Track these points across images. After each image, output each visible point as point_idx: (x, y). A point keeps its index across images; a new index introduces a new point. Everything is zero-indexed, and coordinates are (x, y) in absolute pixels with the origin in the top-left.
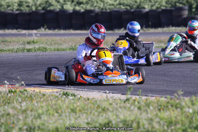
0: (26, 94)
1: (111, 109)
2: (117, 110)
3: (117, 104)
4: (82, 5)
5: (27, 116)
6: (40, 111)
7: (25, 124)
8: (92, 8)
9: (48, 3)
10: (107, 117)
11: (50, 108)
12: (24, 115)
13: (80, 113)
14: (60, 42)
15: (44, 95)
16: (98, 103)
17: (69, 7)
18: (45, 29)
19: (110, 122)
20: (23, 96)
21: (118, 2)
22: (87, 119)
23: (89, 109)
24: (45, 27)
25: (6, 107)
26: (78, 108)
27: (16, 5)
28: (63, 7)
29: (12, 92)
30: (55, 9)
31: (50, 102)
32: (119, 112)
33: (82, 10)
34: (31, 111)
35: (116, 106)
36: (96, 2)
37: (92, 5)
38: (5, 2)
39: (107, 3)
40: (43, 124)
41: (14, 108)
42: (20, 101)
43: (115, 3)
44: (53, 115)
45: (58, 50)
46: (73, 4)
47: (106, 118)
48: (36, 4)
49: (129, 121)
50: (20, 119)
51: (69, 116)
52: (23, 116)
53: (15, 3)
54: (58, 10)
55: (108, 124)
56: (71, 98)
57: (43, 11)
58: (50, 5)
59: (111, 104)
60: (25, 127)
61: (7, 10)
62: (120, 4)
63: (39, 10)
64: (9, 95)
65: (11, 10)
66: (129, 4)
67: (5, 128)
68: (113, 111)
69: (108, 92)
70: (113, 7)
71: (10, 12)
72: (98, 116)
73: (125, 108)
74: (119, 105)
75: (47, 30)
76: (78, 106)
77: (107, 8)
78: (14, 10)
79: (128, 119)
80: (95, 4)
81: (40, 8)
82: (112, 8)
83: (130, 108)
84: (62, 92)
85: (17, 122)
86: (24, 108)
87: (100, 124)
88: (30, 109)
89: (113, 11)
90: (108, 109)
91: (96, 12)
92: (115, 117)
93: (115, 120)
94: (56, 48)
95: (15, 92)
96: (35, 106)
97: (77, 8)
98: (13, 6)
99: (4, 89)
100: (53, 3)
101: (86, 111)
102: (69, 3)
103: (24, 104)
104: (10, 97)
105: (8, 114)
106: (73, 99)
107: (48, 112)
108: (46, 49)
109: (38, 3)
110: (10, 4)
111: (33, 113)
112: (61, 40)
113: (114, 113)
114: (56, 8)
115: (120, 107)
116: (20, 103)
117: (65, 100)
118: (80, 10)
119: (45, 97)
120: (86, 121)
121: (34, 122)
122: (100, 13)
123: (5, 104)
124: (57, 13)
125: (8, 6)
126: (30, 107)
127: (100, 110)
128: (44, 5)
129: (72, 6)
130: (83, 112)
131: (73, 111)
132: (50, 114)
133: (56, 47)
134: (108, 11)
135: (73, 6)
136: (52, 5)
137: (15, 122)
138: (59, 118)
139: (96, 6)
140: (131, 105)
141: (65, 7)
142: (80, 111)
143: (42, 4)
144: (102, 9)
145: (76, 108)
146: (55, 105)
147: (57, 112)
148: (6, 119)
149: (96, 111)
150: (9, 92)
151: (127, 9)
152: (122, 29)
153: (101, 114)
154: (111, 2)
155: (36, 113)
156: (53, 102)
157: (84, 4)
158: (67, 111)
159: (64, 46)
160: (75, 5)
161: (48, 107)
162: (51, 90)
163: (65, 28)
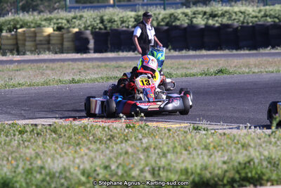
0: (147, 129)
1: (252, 145)
2: (261, 145)
3: (260, 139)
4: (216, 18)
5: (149, 155)
6: (165, 149)
7: (147, 165)
8: (230, 22)
9: (172, 17)
10: (248, 154)
11: (177, 144)
12: (146, 154)
13: (214, 150)
14: (188, 66)
15: (169, 130)
16: (237, 138)
17: (200, 22)
18: (170, 50)
19: (252, 160)
20: (143, 131)
21: (262, 13)
22: (224, 157)
23: (225, 146)
24: (170, 47)
25: (124, 145)
26: (212, 145)
27: (133, 20)
28: (192, 22)
29: (130, 127)
30: (181, 25)
31: (177, 138)
32: (263, 148)
33: (217, 25)
34: (154, 149)
35: (259, 141)
36: (234, 14)
37: (230, 18)
38: (119, 17)
39: (248, 15)
40: (169, 164)
41: (132, 146)
42: (140, 137)
43: (260, 15)
44: (181, 153)
45: (186, 76)
46: (205, 17)
47: (246, 155)
48: (157, 19)
49: (275, 159)
50: (141, 159)
51: (202, 154)
52: (144, 155)
53: (131, 17)
54: (186, 25)
55: (249, 162)
56: (204, 132)
57: (166, 28)
58: (176, 19)
59: (253, 139)
60: (147, 169)
61: (120, 27)
62: (266, 16)
63: (162, 26)
64: (127, 131)
65: (126, 27)
66: (277, 15)
67: (123, 170)
68: (255, 147)
69: (249, 125)
70: (256, 19)
71: (124, 29)
72: (237, 153)
73: (270, 143)
74: (262, 140)
75: (172, 51)
76: (212, 142)
77: (249, 21)
78: (130, 27)
79: (273, 157)
80: (234, 17)
81: (162, 23)
82: (256, 21)
83: (276, 143)
84: (192, 127)
85: (138, 162)
86: (145, 145)
87: (240, 163)
88: (153, 147)
89: (257, 25)
90: (249, 145)
91: (235, 27)
92: (258, 154)
93: (257, 158)
94: (184, 74)
95: (134, 127)
96: (159, 143)
97: (211, 22)
98: (129, 21)
99: (120, 125)
100: (179, 17)
101: (223, 148)
102: (201, 16)
103: (145, 141)
104: (128, 133)
105: (126, 153)
106: (206, 135)
107: (175, 150)
108: (171, 74)
109: (161, 17)
110: (125, 19)
111: (156, 151)
112: (190, 63)
113: (257, 149)
114: (183, 22)
115: (264, 142)
116: (141, 140)
117: (195, 136)
118: (214, 24)
119: (171, 132)
120: (222, 159)
121: (158, 162)
122: (239, 28)
123: (122, 142)
124: (185, 29)
125: (123, 22)
126: (153, 144)
127: (240, 145)
128: (168, 20)
129: (203, 20)
130: (218, 148)
131: (206, 147)
132: (177, 153)
133: (184, 71)
134: (251, 24)
135: (206, 20)
136: (179, 20)
137: (135, 162)
138: (189, 156)
139: (234, 19)
140: (278, 140)
141: (195, 21)
142: (214, 147)
143: (165, 18)
144: (243, 22)
145: (209, 144)
146: (183, 141)
147: (186, 150)
148: (124, 159)
149: (235, 148)
150: (127, 127)
151: (274, 22)
152: (269, 48)
153: (241, 151)
154: (254, 14)
155: (160, 151)
156: (181, 139)
157: (219, 17)
158: (198, 148)
159: (194, 71)
160: (208, 19)
161: (174, 143)
162: (178, 125)
163: (195, 49)
